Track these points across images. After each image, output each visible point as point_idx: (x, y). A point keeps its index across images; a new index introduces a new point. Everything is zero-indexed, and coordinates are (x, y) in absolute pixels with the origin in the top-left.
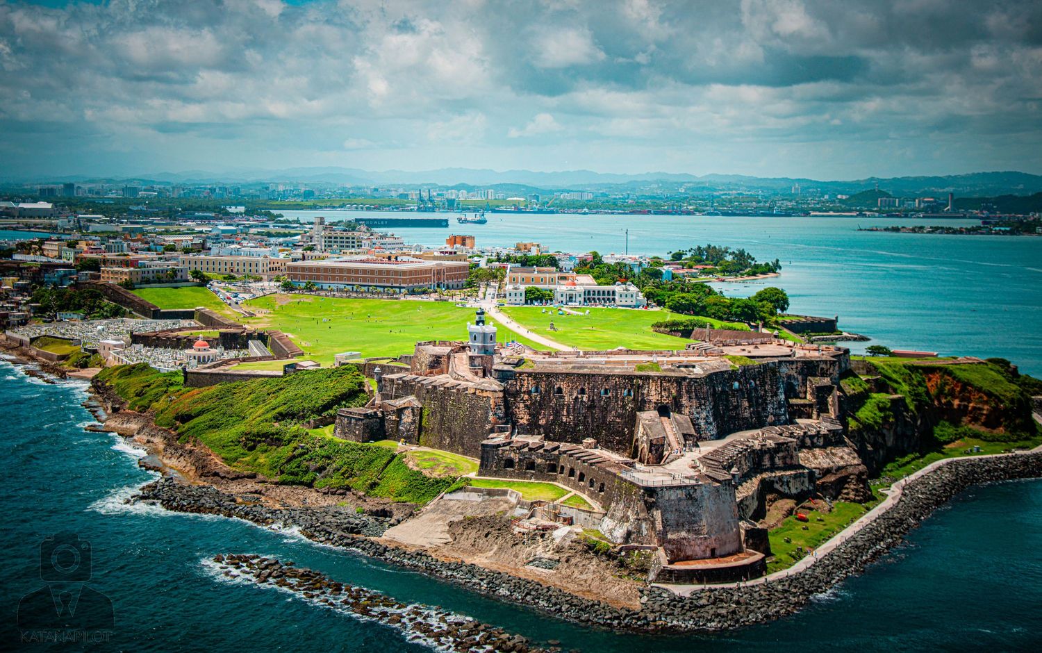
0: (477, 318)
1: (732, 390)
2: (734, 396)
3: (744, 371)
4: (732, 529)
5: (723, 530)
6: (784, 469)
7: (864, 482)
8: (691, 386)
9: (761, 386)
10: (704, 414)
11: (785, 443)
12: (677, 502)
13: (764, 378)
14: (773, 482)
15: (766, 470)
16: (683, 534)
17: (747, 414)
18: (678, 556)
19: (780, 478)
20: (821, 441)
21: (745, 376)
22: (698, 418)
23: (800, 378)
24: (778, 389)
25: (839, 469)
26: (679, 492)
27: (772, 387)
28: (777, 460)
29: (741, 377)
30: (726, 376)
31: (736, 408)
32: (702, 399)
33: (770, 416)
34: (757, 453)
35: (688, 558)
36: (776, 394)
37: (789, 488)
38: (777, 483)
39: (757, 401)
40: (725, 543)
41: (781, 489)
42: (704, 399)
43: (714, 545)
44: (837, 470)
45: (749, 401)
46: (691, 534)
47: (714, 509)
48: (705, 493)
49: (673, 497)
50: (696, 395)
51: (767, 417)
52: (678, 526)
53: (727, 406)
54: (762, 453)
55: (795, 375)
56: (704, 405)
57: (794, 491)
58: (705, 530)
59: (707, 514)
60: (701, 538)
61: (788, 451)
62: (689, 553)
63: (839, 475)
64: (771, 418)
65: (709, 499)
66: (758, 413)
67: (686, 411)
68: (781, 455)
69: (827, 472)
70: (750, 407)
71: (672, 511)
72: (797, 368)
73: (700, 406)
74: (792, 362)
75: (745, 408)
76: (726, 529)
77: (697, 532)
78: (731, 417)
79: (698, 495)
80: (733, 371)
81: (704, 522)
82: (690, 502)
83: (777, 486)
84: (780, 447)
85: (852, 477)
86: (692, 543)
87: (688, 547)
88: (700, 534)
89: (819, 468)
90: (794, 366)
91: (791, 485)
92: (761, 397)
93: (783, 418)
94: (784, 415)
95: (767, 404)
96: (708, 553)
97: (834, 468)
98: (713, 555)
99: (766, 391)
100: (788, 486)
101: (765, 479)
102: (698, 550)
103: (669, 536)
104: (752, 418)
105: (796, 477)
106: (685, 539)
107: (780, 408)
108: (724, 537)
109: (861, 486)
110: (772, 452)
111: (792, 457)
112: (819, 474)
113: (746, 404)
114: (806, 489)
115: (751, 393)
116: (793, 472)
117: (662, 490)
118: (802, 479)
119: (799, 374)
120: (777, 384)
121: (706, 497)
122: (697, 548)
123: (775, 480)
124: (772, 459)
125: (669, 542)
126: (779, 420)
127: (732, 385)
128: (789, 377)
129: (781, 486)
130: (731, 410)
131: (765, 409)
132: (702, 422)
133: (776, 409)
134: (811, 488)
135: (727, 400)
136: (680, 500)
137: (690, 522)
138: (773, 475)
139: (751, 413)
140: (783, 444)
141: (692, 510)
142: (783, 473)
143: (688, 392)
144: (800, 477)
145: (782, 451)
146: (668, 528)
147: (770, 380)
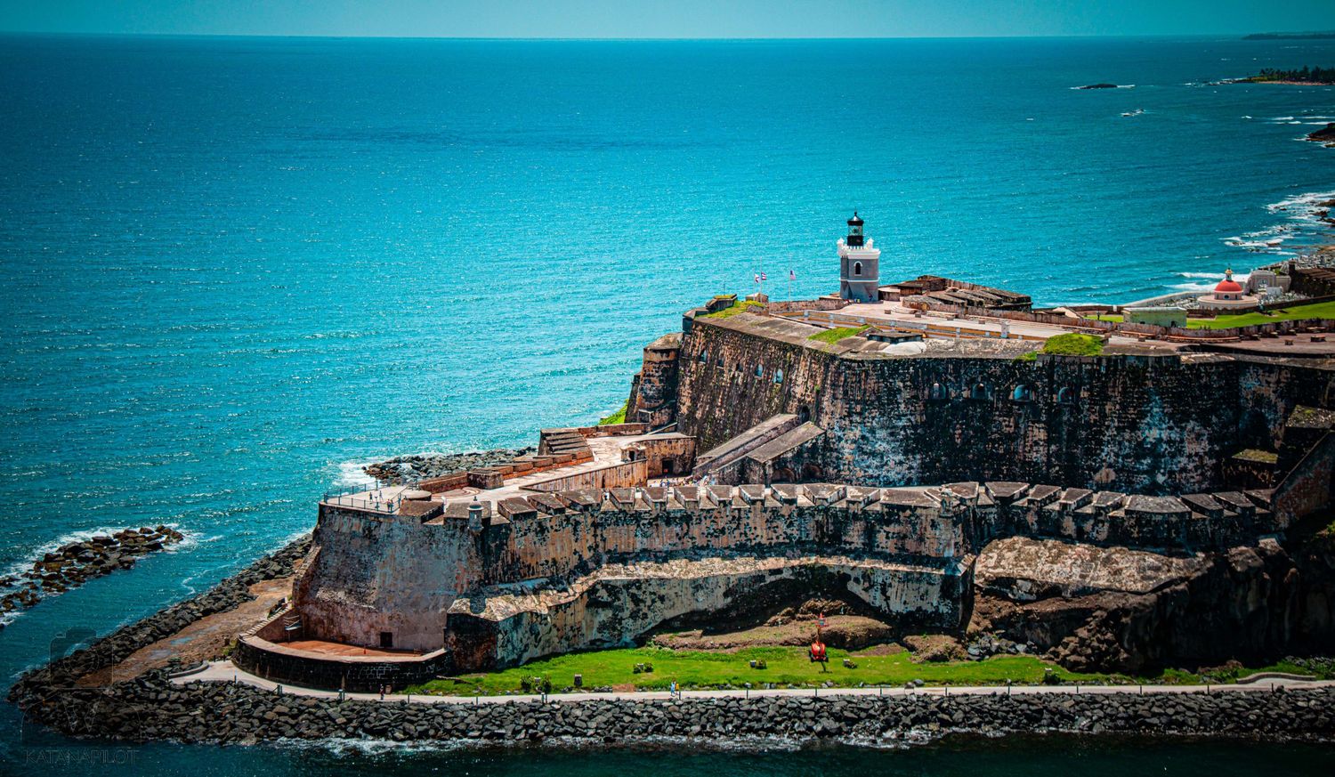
0: (850, 231)
1: (1006, 400)
2: (1009, 414)
3: (1052, 363)
4: (436, 607)
5: (414, 604)
6: (888, 558)
7: (1119, 630)
8: (840, 374)
9: (1093, 403)
10: (857, 432)
11: (909, 507)
12: (348, 538)
13: (1104, 387)
14: (846, 578)
15: (846, 553)
16: (341, 595)
17: (1038, 455)
18: (330, 631)
19: (866, 576)
20: (1103, 533)
21: (1050, 376)
22: (840, 439)
23: (1281, 405)
24: (1142, 415)
25: (1084, 591)
26: (355, 521)
27: (1124, 408)
28: (881, 537)
29: (1039, 378)
30: (996, 370)
31: (1011, 438)
32: (858, 402)
33: (1104, 471)
34: (835, 516)
35: (344, 640)
36: (1134, 426)
37: (887, 599)
38: (857, 580)
39: (1072, 436)
40: (416, 630)
41: (864, 596)
42: (863, 402)
43: (387, 627)
44: (1074, 594)
45: (1049, 430)
46: (352, 598)
47: (409, 565)
48: (396, 532)
49: (345, 529)
50: (845, 393)
51: (1096, 470)
52: (339, 580)
53: (982, 434)
54: (847, 517)
55: (1273, 397)
56: (860, 414)
57: (896, 606)
58: (373, 598)
59: (388, 570)
60: (364, 609)
61: (914, 525)
62: (346, 631)
63: (1075, 604)
64: (1105, 475)
65: (403, 544)
66: (1072, 457)
67: (825, 421)
68: (894, 528)
69: (1054, 591)
70: (1049, 442)
71: (336, 552)
72: (1278, 382)
73: (850, 414)
74: (1270, 369)
75: (1036, 443)
76: (423, 604)
77: (361, 598)
78: (992, 456)
79: (381, 532)
80: (1019, 361)
81: (376, 583)
82: (367, 542)
83: (853, 587)
84: (893, 513)
85: (1098, 613)
86: (350, 614)
87: (344, 620)
88: (365, 602)
89: (1033, 581)
90: (1273, 378)
91: (891, 592)
92: (1088, 425)
93: (1145, 480)
94: (1151, 472)
95: (1100, 443)
96: (374, 639)
97: (1072, 588)
98: (386, 643)
99: (1103, 416)
100: (884, 592)
101: (824, 567)
102: (358, 629)
103: (321, 594)
104: (1049, 465)
105: (907, 578)
106: (339, 603)
107: (1138, 458)
108: (413, 618)
109: (1109, 636)
110: (873, 522)
111: (921, 539)
112: (1030, 592)
113: (1042, 435)
114: (930, 609)
115: (1059, 413)
116: (902, 568)
117: (332, 512)
118: (924, 586)
119: (1281, 396)
120: (1140, 405)
121: (397, 540)
122: (357, 625)
123: (853, 574)
124: (870, 533)
125: (317, 602)
126: (1130, 483)
127: (1008, 391)
128: (1259, 400)
129: (866, 590)
130: (994, 441)
131: (1089, 453)
132: (847, 450)
133: (1127, 456)
134: (944, 609)
135: (986, 420)
136: (353, 535)
137: (355, 579)
138: (852, 564)
139: (1049, 456)
140: (903, 508)
141: (366, 557)
142: (880, 565)
143: (834, 385)
144: (918, 580)
145: (898, 522)
146: (324, 579)
147: (1124, 393)
